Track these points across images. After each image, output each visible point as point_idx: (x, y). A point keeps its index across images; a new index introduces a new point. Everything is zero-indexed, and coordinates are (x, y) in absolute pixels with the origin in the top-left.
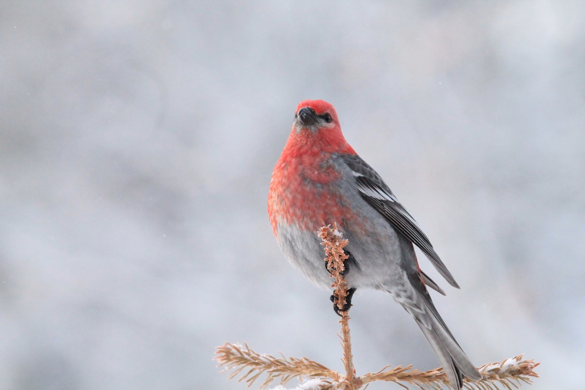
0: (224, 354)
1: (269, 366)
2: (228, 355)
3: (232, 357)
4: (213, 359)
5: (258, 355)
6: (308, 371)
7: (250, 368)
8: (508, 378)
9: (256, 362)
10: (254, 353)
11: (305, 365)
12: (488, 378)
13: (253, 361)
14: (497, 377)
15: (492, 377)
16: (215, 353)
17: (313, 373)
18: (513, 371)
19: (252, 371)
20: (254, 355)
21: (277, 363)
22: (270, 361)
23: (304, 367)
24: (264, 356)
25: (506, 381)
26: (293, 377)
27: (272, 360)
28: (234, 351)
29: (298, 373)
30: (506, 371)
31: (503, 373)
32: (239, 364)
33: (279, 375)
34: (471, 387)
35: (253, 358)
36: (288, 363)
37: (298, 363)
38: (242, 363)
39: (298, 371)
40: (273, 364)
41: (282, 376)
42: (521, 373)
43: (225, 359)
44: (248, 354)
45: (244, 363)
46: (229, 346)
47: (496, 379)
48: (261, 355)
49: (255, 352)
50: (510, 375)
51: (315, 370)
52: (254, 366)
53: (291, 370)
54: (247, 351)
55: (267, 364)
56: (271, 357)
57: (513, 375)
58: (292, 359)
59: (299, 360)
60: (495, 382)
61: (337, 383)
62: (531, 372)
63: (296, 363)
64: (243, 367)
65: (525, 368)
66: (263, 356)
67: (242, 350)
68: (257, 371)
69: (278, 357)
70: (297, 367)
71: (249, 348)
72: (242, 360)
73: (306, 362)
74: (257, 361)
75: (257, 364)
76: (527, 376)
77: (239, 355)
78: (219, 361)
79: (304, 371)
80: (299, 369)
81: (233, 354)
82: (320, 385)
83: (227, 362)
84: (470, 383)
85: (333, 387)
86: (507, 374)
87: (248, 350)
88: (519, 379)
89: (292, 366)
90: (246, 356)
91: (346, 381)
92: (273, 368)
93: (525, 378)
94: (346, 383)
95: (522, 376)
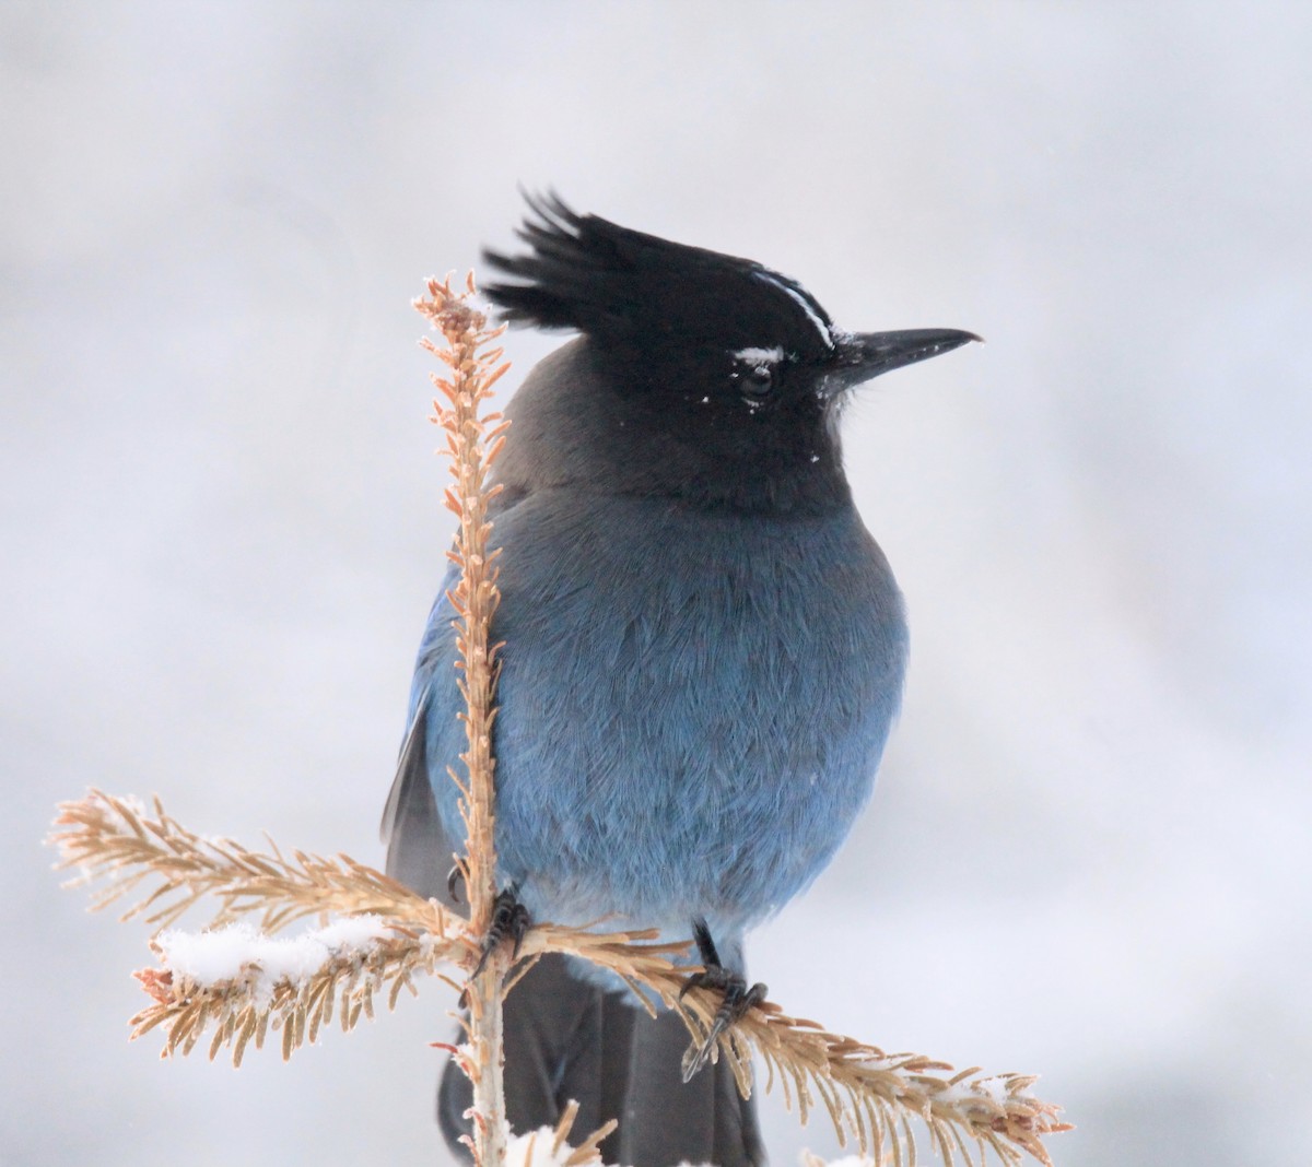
0: (82, 827)
1: (225, 875)
2: (95, 832)
3: (105, 838)
4: (44, 842)
5: (193, 839)
6: (351, 898)
7: (160, 878)
8: (958, 1127)
9: (184, 859)
10: (179, 828)
11: (340, 878)
12: (899, 1098)
13: (172, 854)
14: (927, 1107)
15: (909, 1099)
16: (54, 822)
17: (365, 905)
18: (982, 1112)
19: (167, 888)
20: (180, 837)
21: (251, 865)
22: (231, 859)
23: (337, 887)
24: (214, 842)
25: (947, 1132)
26: (299, 916)
27: (235, 854)
28: (115, 818)
29: (316, 905)
30: (962, 1103)
31: (950, 1106)
32: (127, 863)
33: (255, 907)
34: (837, 1098)
35: (173, 844)
36: (288, 869)
37: (322, 870)
38: (137, 860)
39: (318, 899)
40: (239, 869)
41: (263, 911)
42: (1003, 1129)
43: (84, 844)
44: (161, 833)
45: (146, 859)
46: (100, 803)
47: (920, 1111)
48: (203, 837)
49: (184, 827)
50: (968, 1121)
51: (372, 896)
52: (177, 874)
53: (295, 891)
54: (158, 823)
55: (218, 868)
56: (233, 845)
57: (974, 1123)
58: (302, 857)
59: (323, 862)
60: (915, 1119)
61: (438, 939)
62: (1033, 1140)
63: (312, 870)
64: (142, 874)
65: (1022, 1120)
66: (211, 841)
67: (140, 819)
68: (186, 891)
69: (256, 848)
70: (315, 885)
71: (167, 813)
72: (139, 849)
73: (346, 870)
74: (186, 856)
75: (189, 865)
76: (1015, 1147)
77: (132, 834)
78: (65, 850)
79: (338, 898)
80: (321, 892)
81: (111, 830)
82: (379, 940)
83: (89, 855)
84: (838, 1086)
85: (423, 951)
86: (959, 1111)
87: (164, 822)
88: (986, 1143)
89: (298, 880)
90: (153, 839)
91: (468, 936)
92: (236, 883)
93: (1006, 1149)
94: (467, 942)
95: (1000, 1137)
